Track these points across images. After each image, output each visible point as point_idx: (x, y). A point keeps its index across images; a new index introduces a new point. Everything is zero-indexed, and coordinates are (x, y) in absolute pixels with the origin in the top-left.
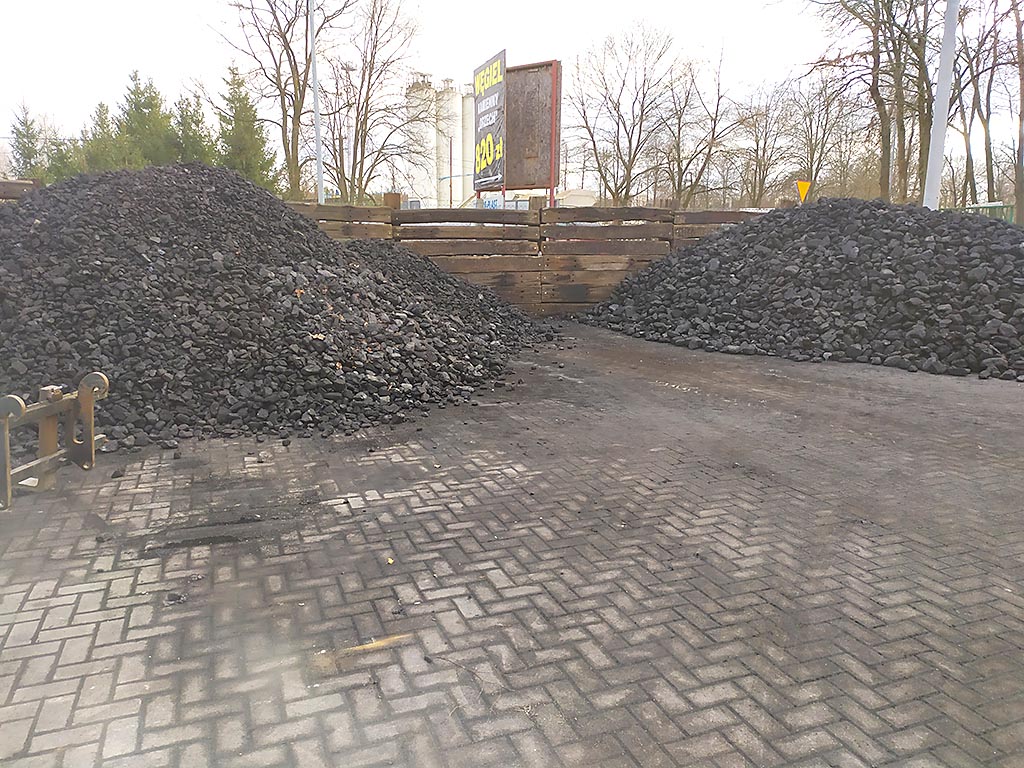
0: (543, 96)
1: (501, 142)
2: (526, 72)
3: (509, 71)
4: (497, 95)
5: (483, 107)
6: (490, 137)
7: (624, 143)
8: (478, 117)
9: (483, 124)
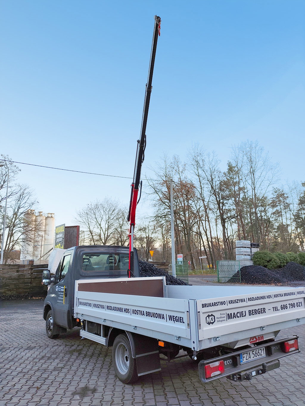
0: (75, 234)
1: (63, 246)
2: (70, 228)
3: (66, 227)
4: (62, 234)
5: (58, 236)
6: (60, 244)
7: (102, 236)
8: (56, 239)
9: (58, 241)
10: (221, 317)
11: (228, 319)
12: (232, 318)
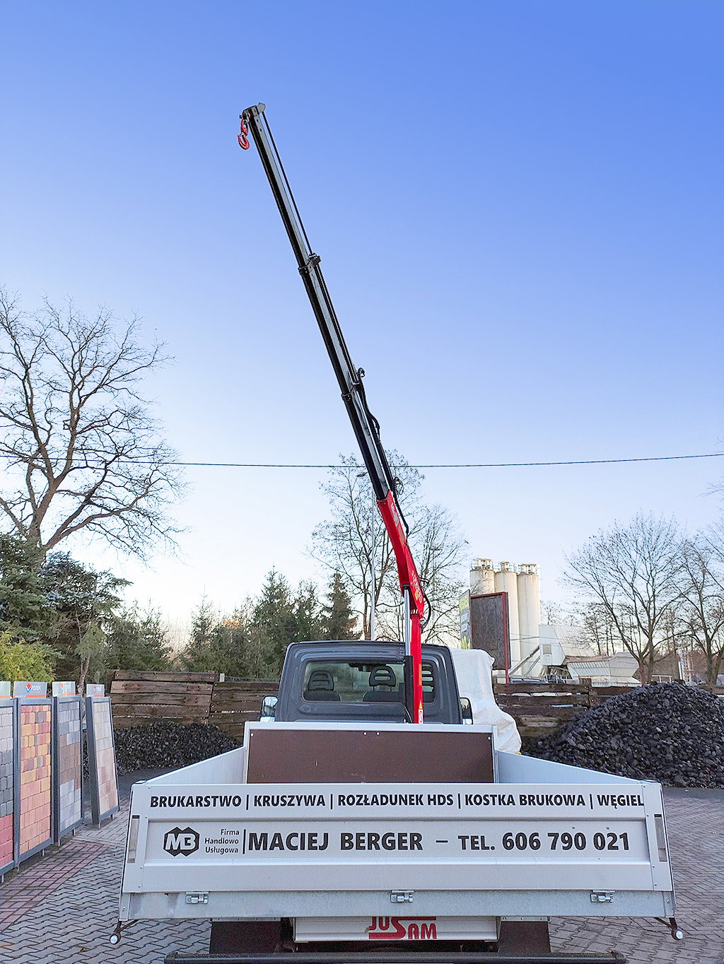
0: (498, 612)
1: (470, 642)
4: (467, 614)
5: (462, 619)
6: (465, 638)
9: (462, 629)
10: (221, 841)
11: (251, 848)
12: (265, 848)
